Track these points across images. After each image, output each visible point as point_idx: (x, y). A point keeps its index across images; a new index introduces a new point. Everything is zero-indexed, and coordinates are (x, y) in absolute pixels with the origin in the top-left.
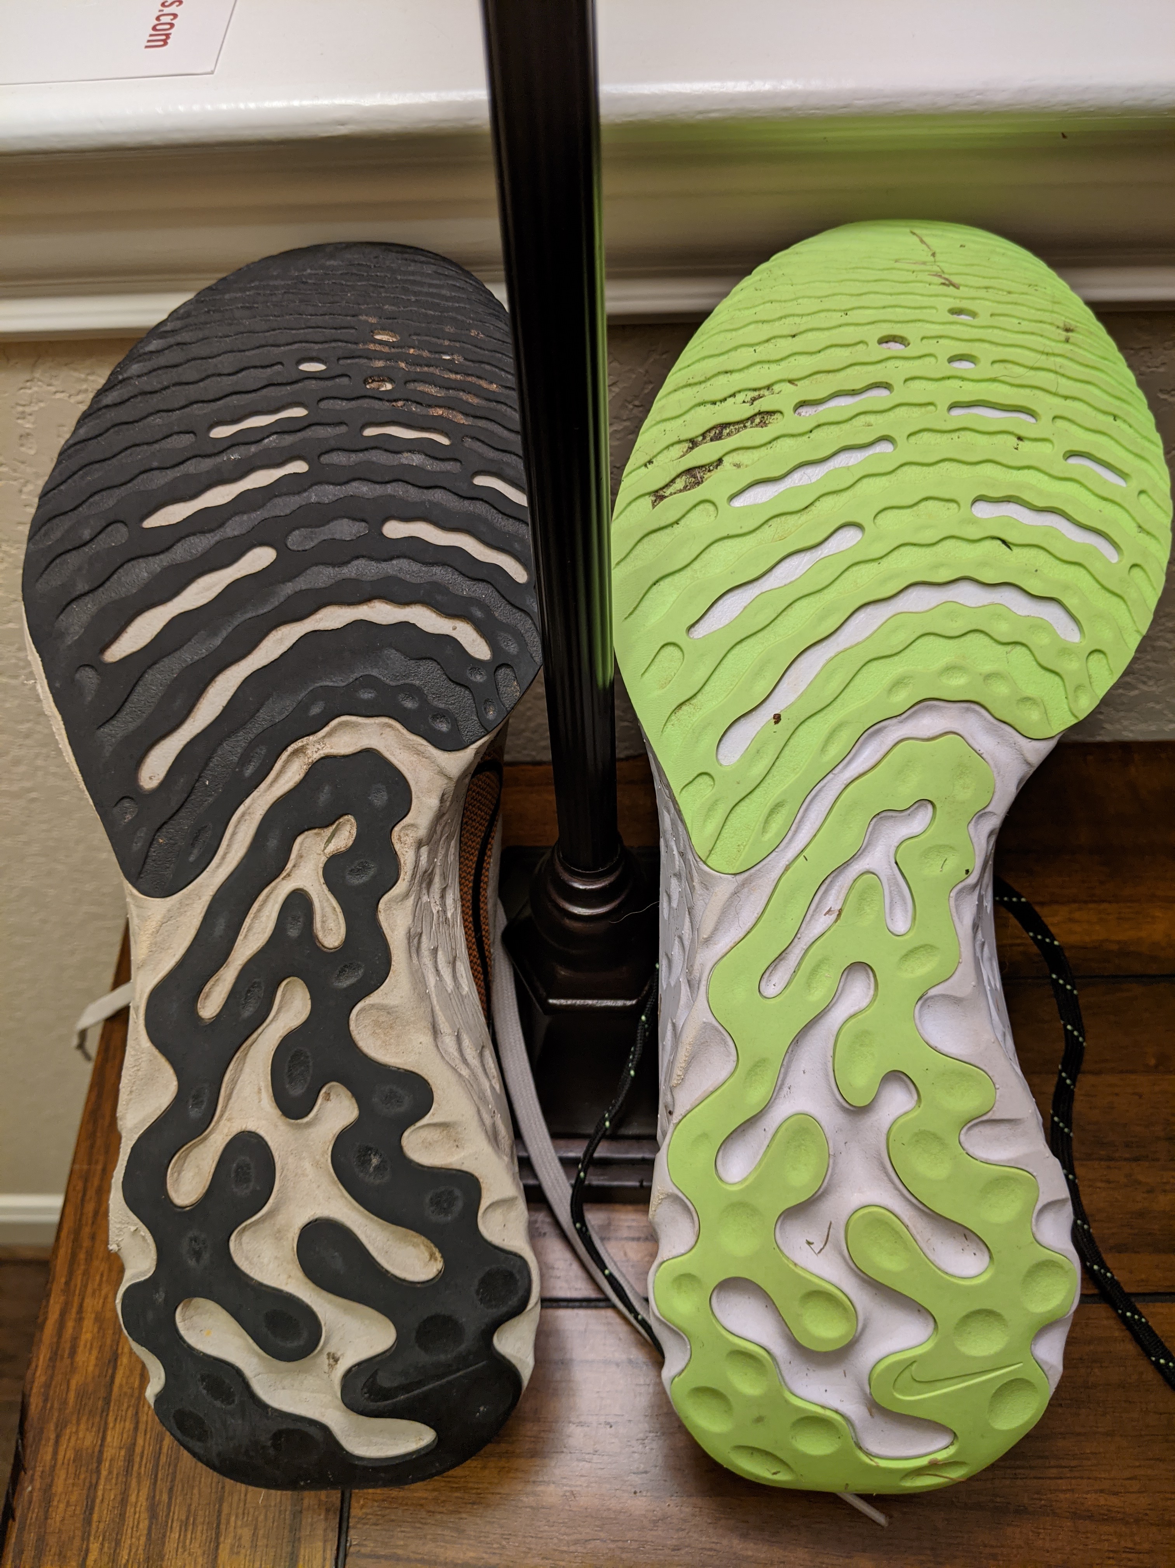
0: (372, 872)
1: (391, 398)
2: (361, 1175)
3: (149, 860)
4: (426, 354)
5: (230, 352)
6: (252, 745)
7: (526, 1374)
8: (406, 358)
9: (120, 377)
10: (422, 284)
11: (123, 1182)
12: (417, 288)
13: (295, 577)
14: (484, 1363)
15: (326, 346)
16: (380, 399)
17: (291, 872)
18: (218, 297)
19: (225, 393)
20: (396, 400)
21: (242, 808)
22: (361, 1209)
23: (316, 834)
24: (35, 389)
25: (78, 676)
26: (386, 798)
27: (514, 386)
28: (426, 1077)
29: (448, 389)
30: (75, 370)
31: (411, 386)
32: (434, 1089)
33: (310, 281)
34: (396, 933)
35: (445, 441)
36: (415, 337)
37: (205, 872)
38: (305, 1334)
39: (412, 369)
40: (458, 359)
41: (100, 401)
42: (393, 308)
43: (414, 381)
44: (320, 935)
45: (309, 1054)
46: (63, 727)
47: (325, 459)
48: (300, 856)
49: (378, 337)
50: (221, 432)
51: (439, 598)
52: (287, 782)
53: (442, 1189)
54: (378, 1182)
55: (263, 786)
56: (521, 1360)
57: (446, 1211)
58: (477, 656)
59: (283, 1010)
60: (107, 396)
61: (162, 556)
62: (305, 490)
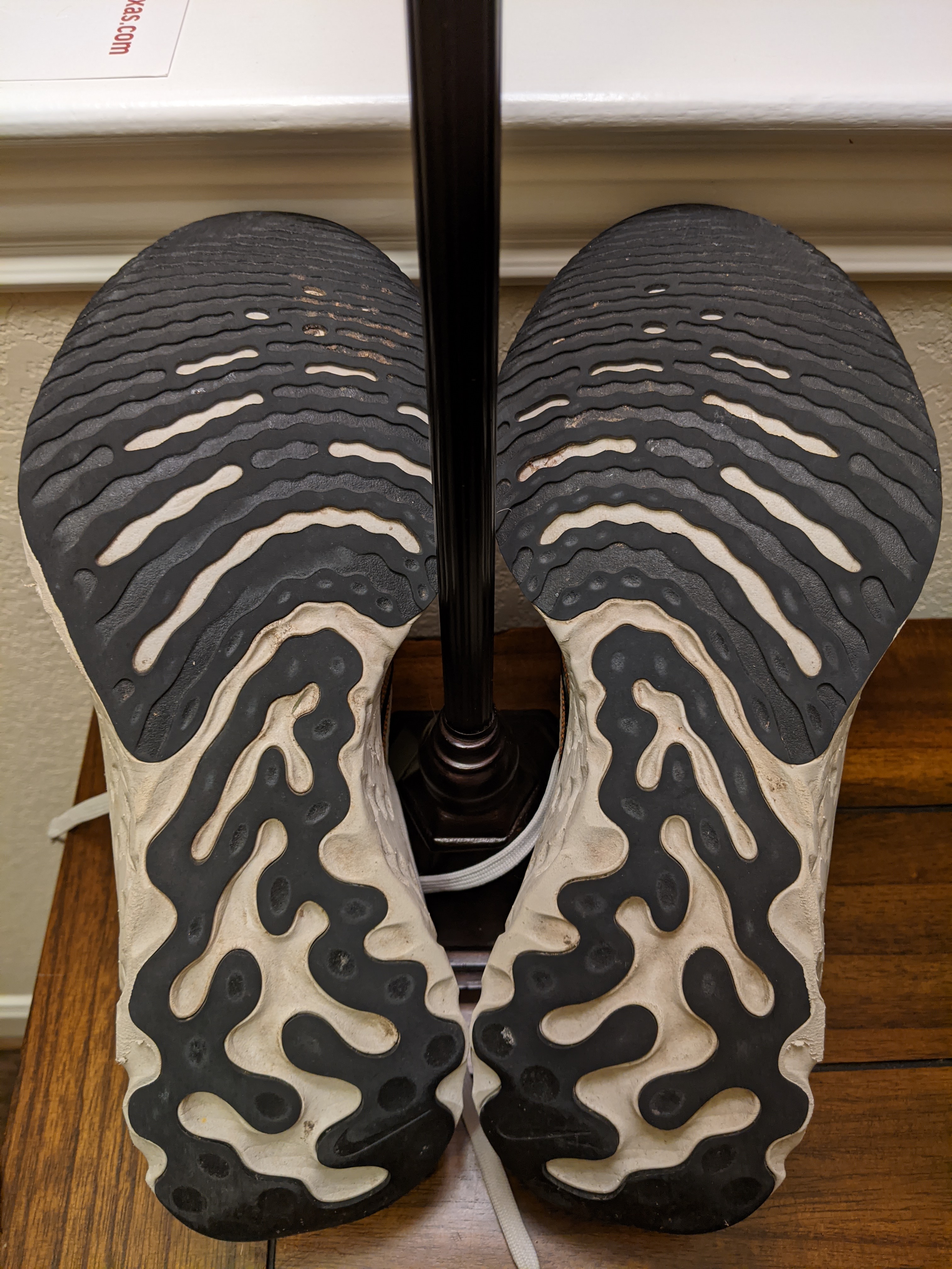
0: (334, 728)
1: (326, 342)
2: (334, 974)
3: (145, 731)
4: (349, 306)
5: (185, 302)
6: (233, 631)
7: (457, 1115)
8: (334, 310)
9: (89, 322)
10: (337, 249)
11: (129, 1004)
12: (333, 252)
13: (260, 490)
14: (429, 1111)
15: (267, 298)
16: (317, 344)
17: (266, 733)
18: (166, 255)
19: (187, 337)
20: (330, 345)
21: (224, 683)
22: (333, 1001)
23: (286, 700)
24: (8, 332)
25: (76, 578)
26: (343, 667)
27: (422, 334)
28: (381, 890)
29: (370, 335)
30: (42, 316)
31: (341, 333)
32: (388, 898)
33: (242, 244)
34: (353, 775)
35: (372, 378)
36: (338, 293)
37: (194, 738)
38: (290, 1109)
39: (340, 319)
40: (375, 311)
41: (72, 343)
42: (316, 268)
43: (343, 329)
44: (292, 782)
45: (287, 880)
46: (64, 622)
47: (277, 393)
48: (273, 719)
49: (308, 292)
50: (186, 370)
51: (379, 504)
52: (260, 659)
53: (398, 977)
54: (347, 978)
55: (241, 663)
56: (455, 1104)
57: (401, 994)
58: (409, 550)
59: (262, 846)
60: (79, 338)
61: (145, 475)
62: (263, 419)
